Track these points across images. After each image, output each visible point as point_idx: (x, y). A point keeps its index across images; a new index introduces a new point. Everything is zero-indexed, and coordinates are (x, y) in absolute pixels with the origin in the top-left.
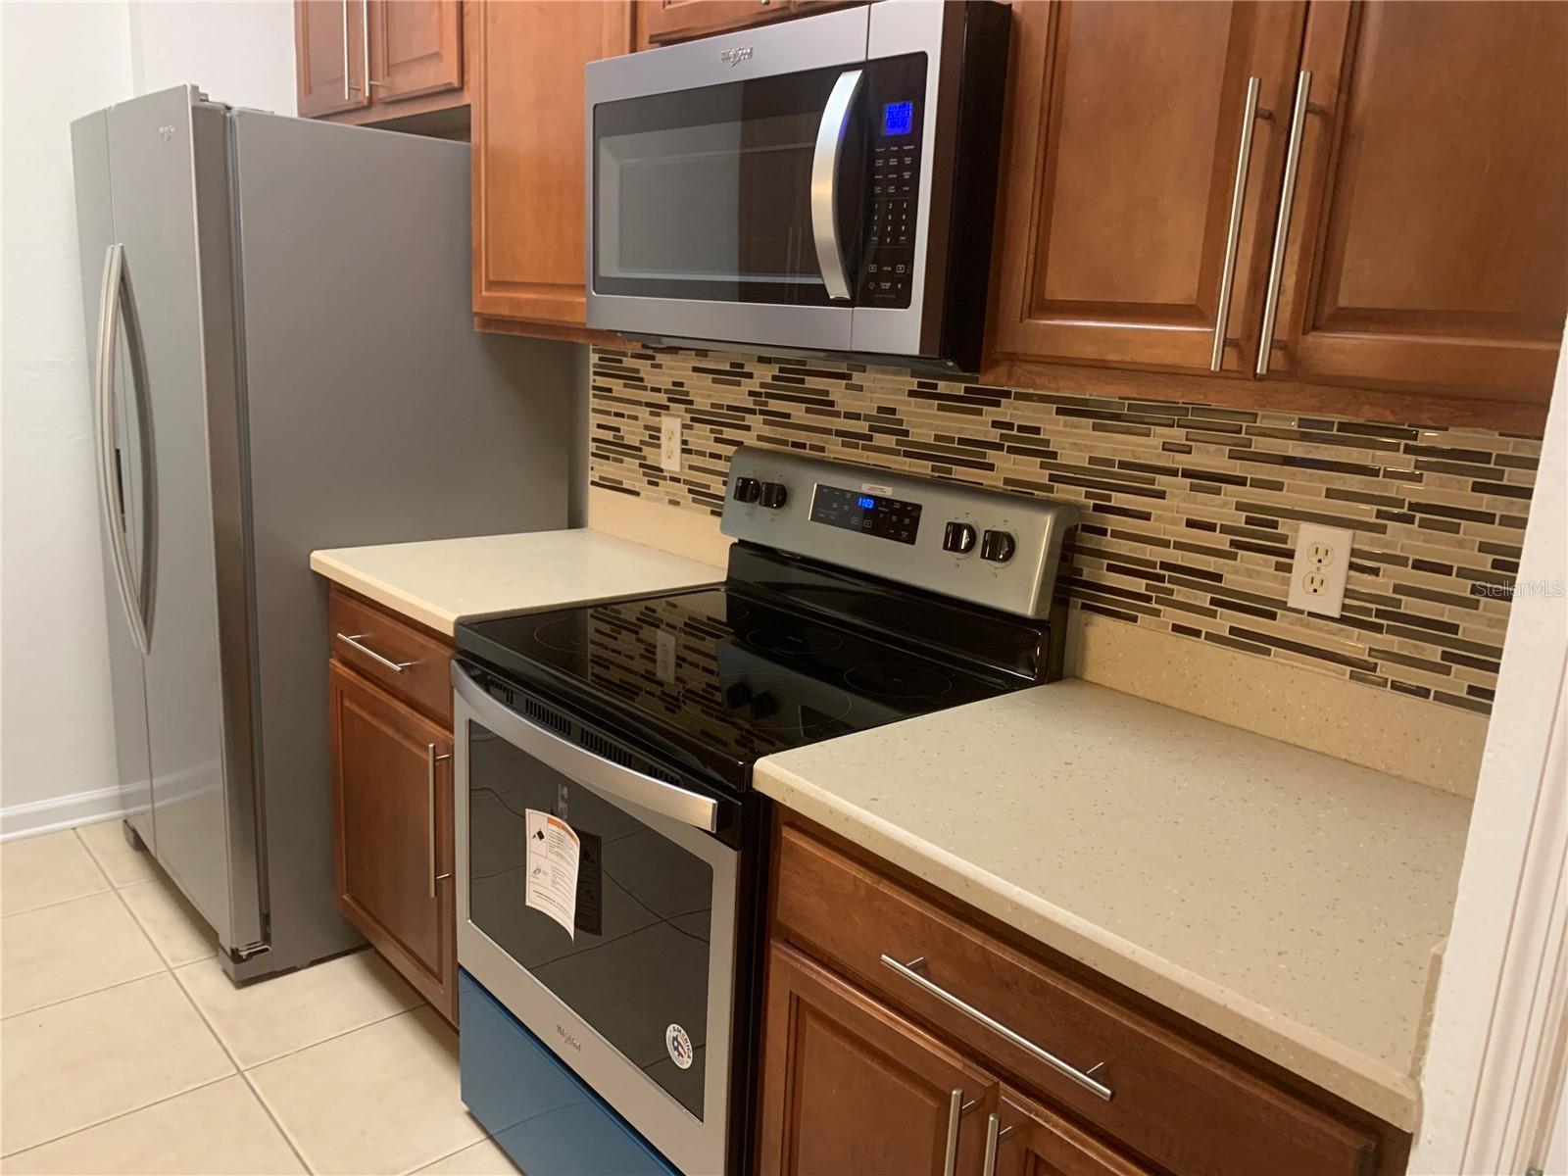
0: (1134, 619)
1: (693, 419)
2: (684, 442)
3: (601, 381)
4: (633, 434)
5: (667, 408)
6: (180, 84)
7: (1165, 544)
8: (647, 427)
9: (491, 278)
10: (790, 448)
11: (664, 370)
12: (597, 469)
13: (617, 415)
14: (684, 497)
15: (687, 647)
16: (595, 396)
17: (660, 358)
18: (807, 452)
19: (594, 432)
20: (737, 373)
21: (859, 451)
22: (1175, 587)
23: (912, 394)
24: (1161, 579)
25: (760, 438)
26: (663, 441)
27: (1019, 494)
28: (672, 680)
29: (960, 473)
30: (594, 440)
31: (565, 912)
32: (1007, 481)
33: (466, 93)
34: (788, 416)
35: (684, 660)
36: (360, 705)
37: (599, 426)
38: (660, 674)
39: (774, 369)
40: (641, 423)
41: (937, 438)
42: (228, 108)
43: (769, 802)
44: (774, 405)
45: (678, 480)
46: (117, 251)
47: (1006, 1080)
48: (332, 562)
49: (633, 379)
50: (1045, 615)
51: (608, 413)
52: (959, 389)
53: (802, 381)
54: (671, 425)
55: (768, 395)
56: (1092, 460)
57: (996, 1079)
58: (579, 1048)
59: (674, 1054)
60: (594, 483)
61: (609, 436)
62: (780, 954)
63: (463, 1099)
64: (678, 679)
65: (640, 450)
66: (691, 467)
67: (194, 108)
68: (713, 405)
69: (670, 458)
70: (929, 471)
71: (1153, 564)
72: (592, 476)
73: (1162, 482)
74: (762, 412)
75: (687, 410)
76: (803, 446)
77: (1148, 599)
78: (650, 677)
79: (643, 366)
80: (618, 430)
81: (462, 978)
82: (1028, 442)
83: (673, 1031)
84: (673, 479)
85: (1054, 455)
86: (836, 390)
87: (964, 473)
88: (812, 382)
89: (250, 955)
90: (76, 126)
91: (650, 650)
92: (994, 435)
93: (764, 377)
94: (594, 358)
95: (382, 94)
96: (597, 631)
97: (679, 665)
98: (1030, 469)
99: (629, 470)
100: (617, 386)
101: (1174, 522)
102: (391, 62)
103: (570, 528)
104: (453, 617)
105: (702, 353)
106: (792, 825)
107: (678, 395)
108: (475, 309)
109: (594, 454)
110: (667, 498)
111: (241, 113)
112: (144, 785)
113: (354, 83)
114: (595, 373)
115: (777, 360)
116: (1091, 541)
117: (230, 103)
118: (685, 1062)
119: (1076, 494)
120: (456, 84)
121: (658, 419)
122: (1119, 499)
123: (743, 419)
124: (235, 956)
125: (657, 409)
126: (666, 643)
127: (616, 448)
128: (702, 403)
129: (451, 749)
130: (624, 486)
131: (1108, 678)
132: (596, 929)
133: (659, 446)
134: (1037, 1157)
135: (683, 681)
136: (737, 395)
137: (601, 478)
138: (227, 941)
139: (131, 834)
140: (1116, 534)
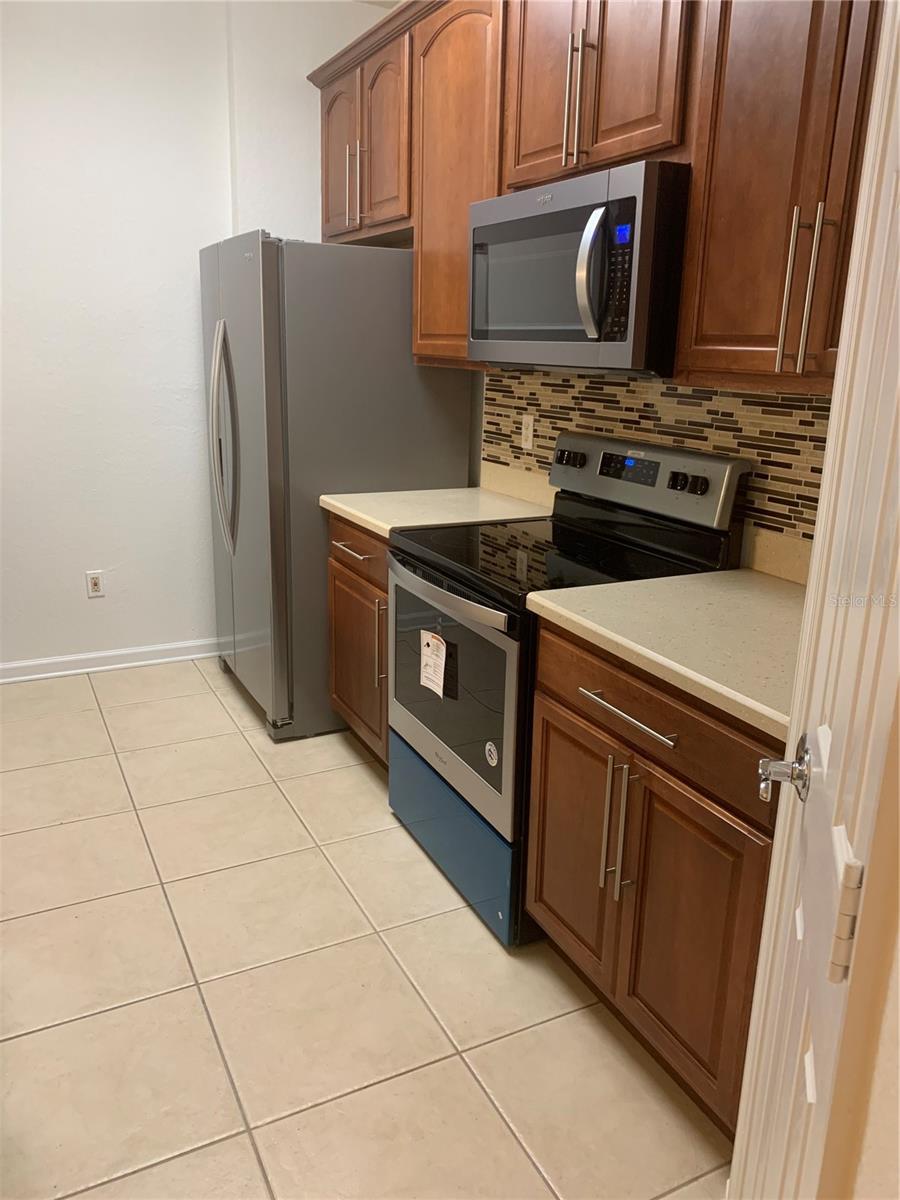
0: (781, 530)
1: (540, 416)
2: (535, 431)
3: (491, 394)
4: (506, 427)
5: (526, 409)
6: (256, 229)
7: (798, 483)
8: (515, 422)
9: (423, 332)
10: (594, 432)
11: (525, 386)
12: (487, 450)
13: (498, 415)
14: (534, 466)
15: (533, 560)
16: (486, 404)
17: (524, 378)
18: (604, 433)
19: (485, 427)
20: (566, 385)
21: (633, 431)
22: (804, 510)
23: (663, 394)
24: (796, 505)
25: (578, 426)
26: (523, 431)
27: (720, 455)
28: (525, 580)
29: (690, 443)
30: (485, 432)
31: (438, 685)
32: (715, 447)
33: (412, 220)
34: (593, 411)
35: (531, 567)
36: (344, 583)
37: (488, 423)
38: (519, 576)
39: (586, 382)
40: (511, 420)
41: (677, 421)
42: (281, 240)
43: (536, 617)
44: (587, 405)
45: (530, 455)
46: (222, 324)
47: (637, 752)
48: (333, 502)
49: (508, 392)
50: (725, 527)
51: (493, 414)
52: (689, 391)
53: (602, 389)
54: (528, 420)
55: (583, 399)
56: (761, 432)
57: (632, 752)
58: (445, 763)
59: (489, 759)
60: (484, 459)
61: (493, 428)
62: (538, 698)
63: (390, 805)
64: (528, 579)
65: (510, 436)
66: (539, 446)
67: (263, 243)
68: (552, 407)
69: (527, 442)
70: (672, 443)
71: (792, 496)
72: (484, 454)
73: (798, 445)
74: (579, 409)
75: (537, 410)
76: (601, 430)
77: (789, 518)
78: (513, 579)
79: (514, 383)
80: (498, 424)
81: (391, 733)
82: (726, 423)
83: (489, 746)
84: (529, 455)
85: (740, 430)
86: (620, 393)
87: (692, 443)
88: (607, 389)
89: (282, 726)
90: (201, 252)
91: (513, 564)
92: (708, 419)
93: (580, 387)
94: (486, 380)
95: (367, 222)
96: (485, 552)
97: (529, 571)
98: (727, 440)
99: (503, 450)
100: (498, 396)
101: (804, 469)
102: (373, 201)
103: (469, 487)
104: (389, 527)
105: (546, 374)
106: (546, 628)
107: (533, 401)
108: (414, 351)
109: (485, 441)
110: (524, 467)
111: (286, 243)
112: (230, 639)
113: (350, 218)
114: (487, 390)
115: (589, 376)
116: (760, 483)
117: (281, 237)
118: (493, 763)
119: (752, 454)
120: (406, 213)
121: (520, 417)
122: (775, 456)
123: (568, 414)
124: (275, 725)
125: (521, 410)
126: (522, 556)
127: (497, 436)
128: (546, 405)
129: (387, 604)
130: (501, 460)
131: (766, 568)
132: (455, 697)
133: (520, 434)
134: (651, 791)
135: (531, 580)
136: (565, 400)
137: (488, 456)
138: (270, 717)
139: (222, 663)
140: (774, 478)
